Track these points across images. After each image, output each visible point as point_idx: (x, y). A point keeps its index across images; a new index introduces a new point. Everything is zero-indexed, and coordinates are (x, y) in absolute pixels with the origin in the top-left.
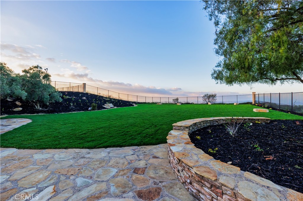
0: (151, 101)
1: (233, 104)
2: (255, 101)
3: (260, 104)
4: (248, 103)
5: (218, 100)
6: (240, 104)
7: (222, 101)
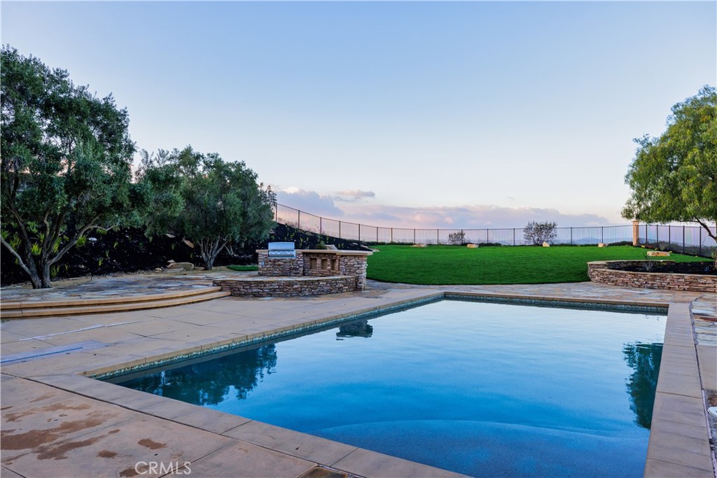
0: (388, 240)
1: (597, 245)
2: (638, 240)
3: (650, 244)
4: (623, 244)
5: (562, 237)
6: (610, 245)
7: (570, 238)
